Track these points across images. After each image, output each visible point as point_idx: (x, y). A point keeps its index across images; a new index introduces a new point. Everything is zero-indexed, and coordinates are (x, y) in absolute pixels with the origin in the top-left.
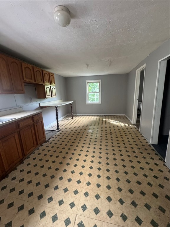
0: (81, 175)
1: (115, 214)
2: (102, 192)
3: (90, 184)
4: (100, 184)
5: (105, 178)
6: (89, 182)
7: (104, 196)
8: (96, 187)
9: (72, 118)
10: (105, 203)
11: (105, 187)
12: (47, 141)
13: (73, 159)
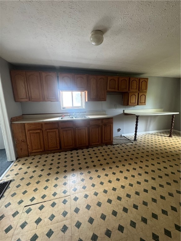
0: (100, 184)
1: (80, 231)
2: (95, 210)
3: (97, 196)
4: (102, 205)
5: (112, 209)
6: (98, 194)
7: (91, 214)
8: (97, 202)
9: (170, 136)
10: (86, 216)
11: (101, 212)
12: (113, 145)
13: (112, 170)
